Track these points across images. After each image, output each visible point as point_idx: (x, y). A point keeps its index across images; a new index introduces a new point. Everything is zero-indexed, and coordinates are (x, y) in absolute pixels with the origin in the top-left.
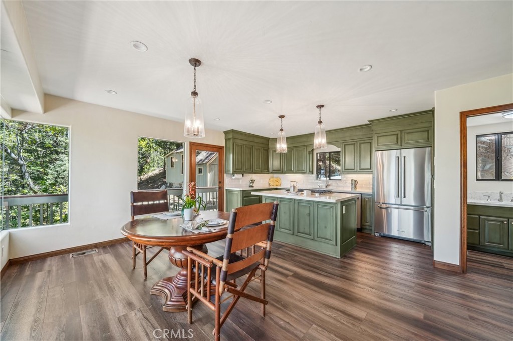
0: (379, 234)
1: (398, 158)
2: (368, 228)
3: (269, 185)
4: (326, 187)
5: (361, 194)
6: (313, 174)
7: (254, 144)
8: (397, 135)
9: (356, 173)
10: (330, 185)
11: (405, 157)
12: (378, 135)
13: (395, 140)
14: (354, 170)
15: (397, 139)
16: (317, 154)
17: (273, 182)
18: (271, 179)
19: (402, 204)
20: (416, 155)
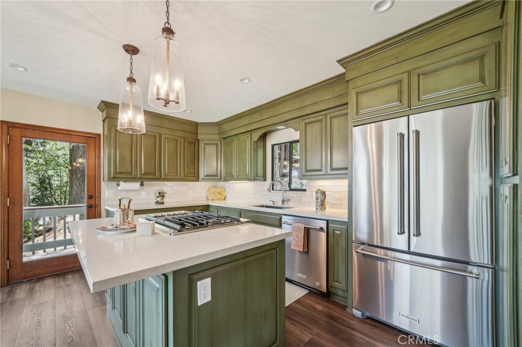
0: (360, 313)
1: (402, 136)
2: (340, 293)
3: (208, 199)
4: (283, 201)
5: (328, 221)
6: (265, 180)
7: (162, 131)
8: (400, 81)
9: (326, 176)
10: (288, 200)
11: (417, 133)
12: (359, 90)
13: (396, 96)
14: (321, 170)
15: (400, 92)
16: (273, 146)
17: (213, 193)
18: (212, 190)
19: (412, 250)
20: (447, 125)
